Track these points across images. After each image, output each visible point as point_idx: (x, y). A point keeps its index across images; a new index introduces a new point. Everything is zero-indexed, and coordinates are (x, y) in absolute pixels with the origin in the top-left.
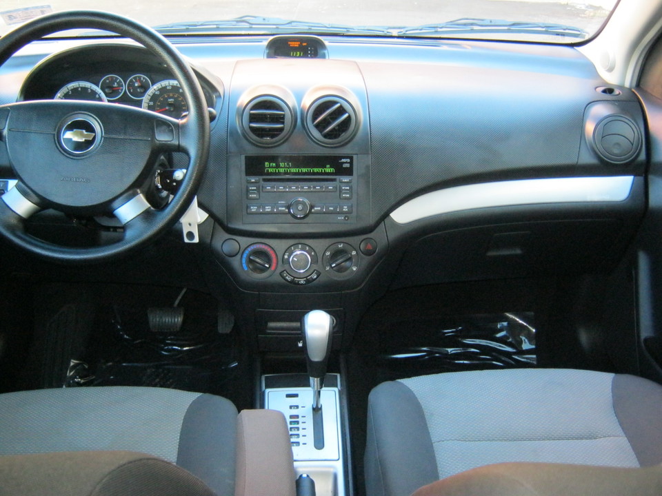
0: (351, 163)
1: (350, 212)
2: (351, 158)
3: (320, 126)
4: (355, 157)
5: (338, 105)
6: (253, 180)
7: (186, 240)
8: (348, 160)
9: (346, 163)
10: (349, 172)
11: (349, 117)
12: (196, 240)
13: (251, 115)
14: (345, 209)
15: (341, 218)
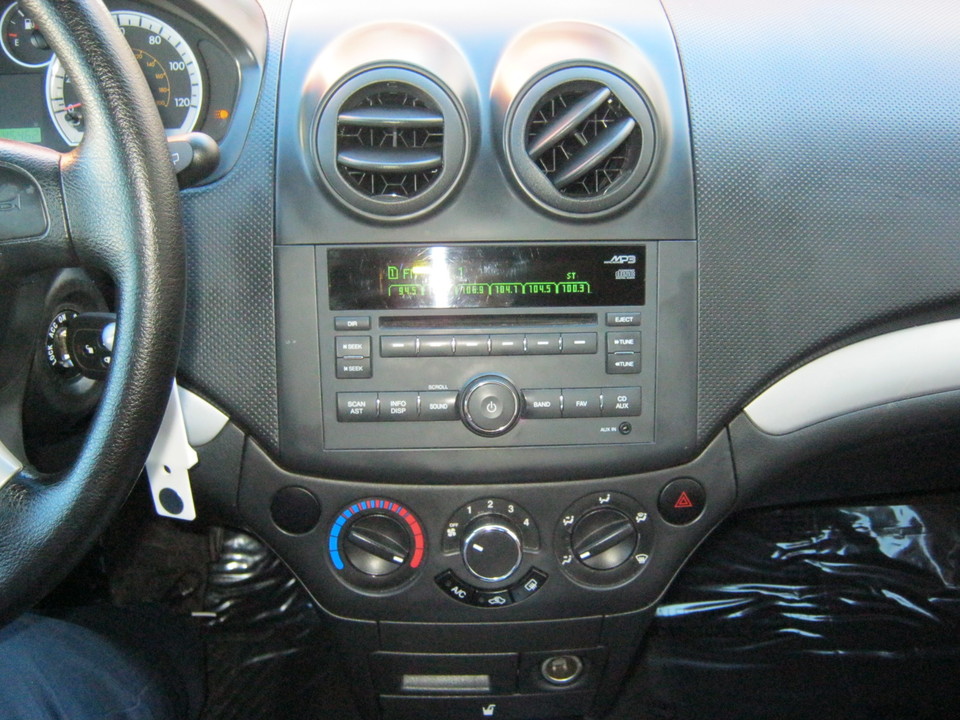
0: (640, 267)
1: (634, 411)
2: (640, 252)
3: (551, 160)
4: (650, 250)
5: (603, 94)
6: (353, 323)
7: (161, 510)
8: (632, 259)
9: (626, 266)
10: (632, 294)
11: (636, 132)
12: (189, 513)
13: (343, 127)
14: (622, 402)
15: (609, 428)
